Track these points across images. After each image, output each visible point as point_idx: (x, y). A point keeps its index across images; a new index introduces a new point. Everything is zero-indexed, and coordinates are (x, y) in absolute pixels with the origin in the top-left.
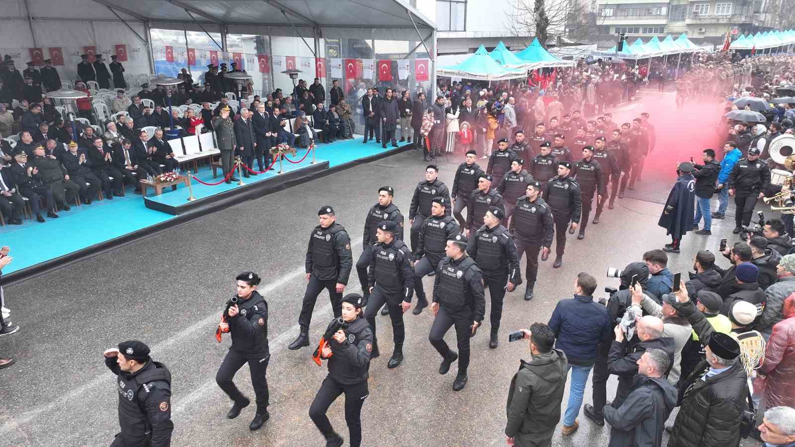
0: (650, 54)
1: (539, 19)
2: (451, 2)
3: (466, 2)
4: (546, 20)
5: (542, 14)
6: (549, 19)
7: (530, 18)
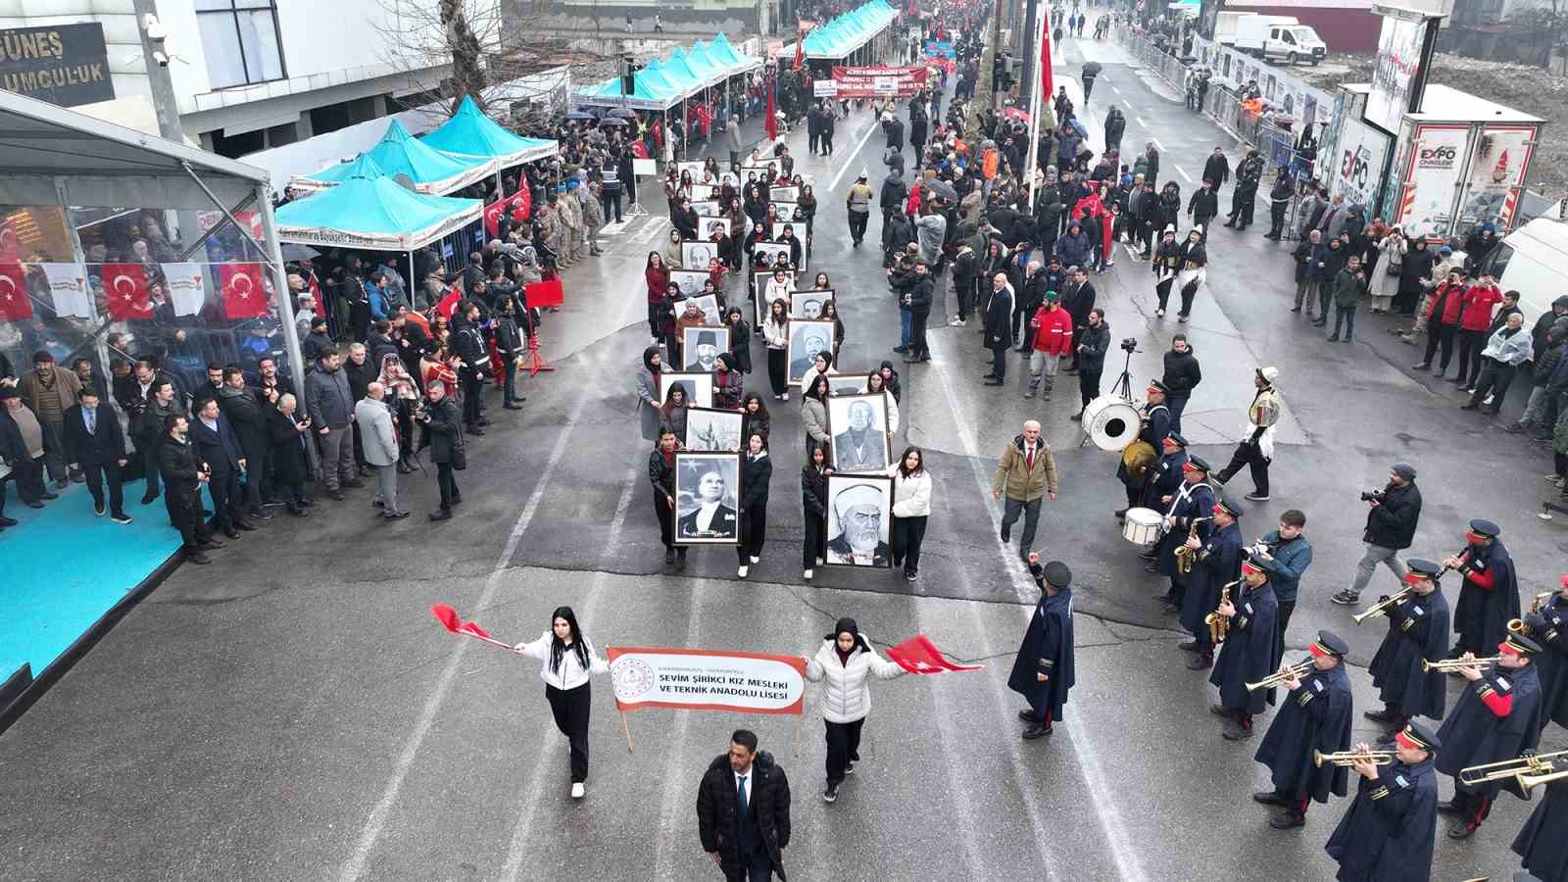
0: (684, 92)
1: (455, 39)
2: (234, 11)
3: (273, 8)
4: (474, 41)
5: (460, 28)
6: (478, 37)
7: (437, 36)
